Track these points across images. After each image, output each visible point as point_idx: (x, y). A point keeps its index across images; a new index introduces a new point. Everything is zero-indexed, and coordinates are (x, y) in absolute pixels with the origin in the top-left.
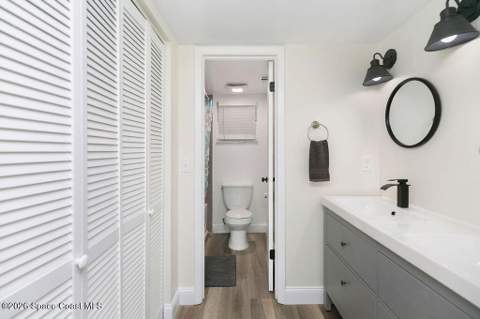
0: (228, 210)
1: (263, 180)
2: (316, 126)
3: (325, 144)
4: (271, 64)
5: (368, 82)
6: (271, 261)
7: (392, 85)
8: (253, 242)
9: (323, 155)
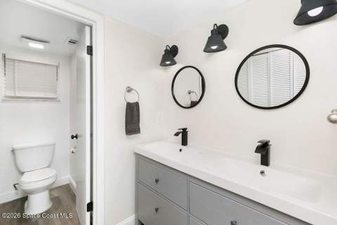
0: (22, 173)
1: (73, 137)
2: (129, 90)
3: (137, 104)
4: (87, 29)
5: (163, 64)
6: (88, 214)
7: (175, 68)
8: (57, 197)
9: (135, 113)
